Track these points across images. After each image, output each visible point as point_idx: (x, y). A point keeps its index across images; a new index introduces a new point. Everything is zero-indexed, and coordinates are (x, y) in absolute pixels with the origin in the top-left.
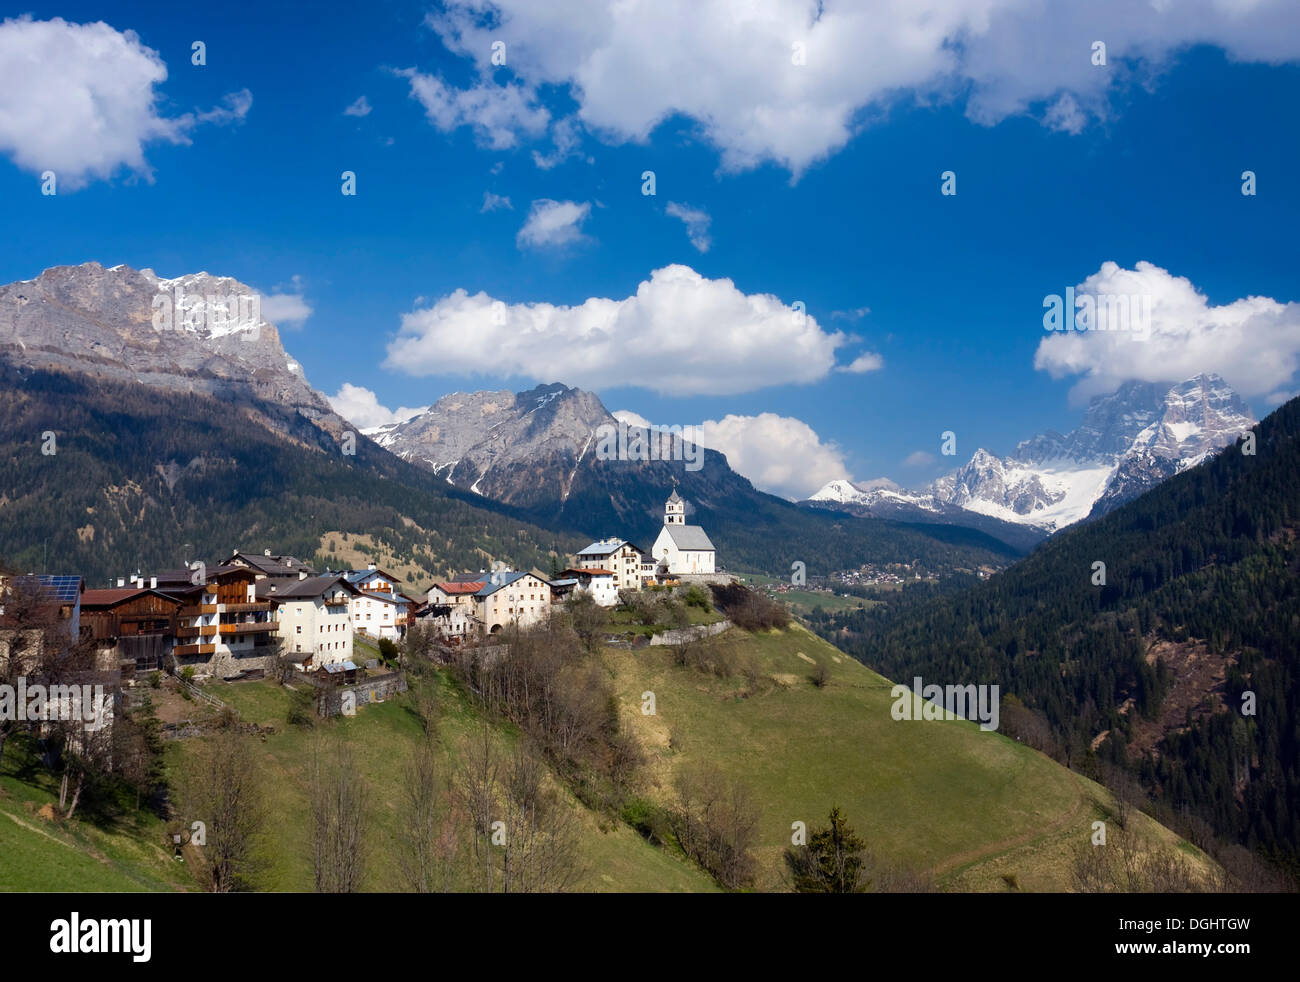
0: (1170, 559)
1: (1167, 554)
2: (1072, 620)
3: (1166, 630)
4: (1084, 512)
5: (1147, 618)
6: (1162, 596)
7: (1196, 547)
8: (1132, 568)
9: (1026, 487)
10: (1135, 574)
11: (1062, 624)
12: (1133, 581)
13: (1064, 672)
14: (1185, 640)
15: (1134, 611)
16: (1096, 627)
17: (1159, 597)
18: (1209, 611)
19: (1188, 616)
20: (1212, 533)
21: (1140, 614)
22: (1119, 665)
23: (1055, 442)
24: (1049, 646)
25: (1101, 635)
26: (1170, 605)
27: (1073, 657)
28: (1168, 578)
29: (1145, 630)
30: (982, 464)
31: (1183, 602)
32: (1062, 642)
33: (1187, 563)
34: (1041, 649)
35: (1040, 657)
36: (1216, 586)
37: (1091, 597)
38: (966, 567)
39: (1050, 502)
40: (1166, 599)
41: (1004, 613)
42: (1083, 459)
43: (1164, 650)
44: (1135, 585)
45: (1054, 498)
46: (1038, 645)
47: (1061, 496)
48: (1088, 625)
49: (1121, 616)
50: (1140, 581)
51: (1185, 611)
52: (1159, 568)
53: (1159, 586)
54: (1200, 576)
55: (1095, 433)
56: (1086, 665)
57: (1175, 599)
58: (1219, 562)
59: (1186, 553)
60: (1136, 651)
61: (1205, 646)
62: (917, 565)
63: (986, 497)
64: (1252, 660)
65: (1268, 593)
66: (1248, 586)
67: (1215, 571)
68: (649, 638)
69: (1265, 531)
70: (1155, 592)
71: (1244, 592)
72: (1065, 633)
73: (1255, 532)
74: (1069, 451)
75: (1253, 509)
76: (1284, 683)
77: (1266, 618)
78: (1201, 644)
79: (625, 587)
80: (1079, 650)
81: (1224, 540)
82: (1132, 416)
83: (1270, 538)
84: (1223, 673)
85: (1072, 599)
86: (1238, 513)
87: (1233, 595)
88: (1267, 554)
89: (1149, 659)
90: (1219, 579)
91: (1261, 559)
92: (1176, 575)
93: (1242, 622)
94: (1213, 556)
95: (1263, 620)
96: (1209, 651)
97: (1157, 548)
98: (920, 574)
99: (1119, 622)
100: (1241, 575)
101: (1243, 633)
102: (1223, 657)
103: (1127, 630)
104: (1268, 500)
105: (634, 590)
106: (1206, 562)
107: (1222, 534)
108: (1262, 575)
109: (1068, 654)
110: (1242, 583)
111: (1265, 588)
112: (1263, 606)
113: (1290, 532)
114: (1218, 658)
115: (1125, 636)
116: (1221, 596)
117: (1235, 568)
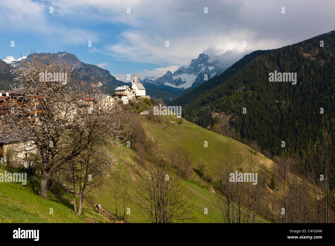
1: (216, 94)
2: (196, 108)
3: (216, 110)
4: (190, 86)
5: (212, 108)
7: (222, 92)
8: (208, 97)
9: (178, 80)
10: (209, 98)
11: (194, 110)
12: (209, 100)
13: (195, 120)
14: (220, 112)
15: (210, 106)
16: (201, 110)
18: (225, 106)
19: (221, 107)
20: (225, 89)
21: (211, 107)
22: (207, 118)
23: (184, 70)
24: (191, 114)
25: (203, 112)
27: (197, 117)
28: (216, 99)
29: (212, 110)
30: (168, 74)
31: (220, 104)
32: (194, 113)
33: (220, 96)
34: (189, 115)
35: (189, 117)
36: (226, 101)
37: (199, 104)
38: (166, 97)
39: (183, 83)
40: (216, 104)
42: (190, 74)
43: (216, 115)
46: (189, 114)
47: (185, 82)
48: (199, 110)
49: (207, 108)
50: (210, 100)
51: (220, 106)
52: (214, 97)
53: (214, 101)
54: (223, 99)
55: (192, 68)
56: (200, 118)
57: (218, 104)
58: (227, 96)
59: (220, 94)
60: (211, 115)
62: (156, 97)
63: (169, 82)
64: (234, 116)
65: (237, 102)
66: (233, 100)
67: (226, 97)
68: (140, 113)
69: (236, 89)
70: (214, 102)
71: (232, 102)
72: (194, 111)
73: (234, 89)
74: (187, 72)
75: (234, 84)
76: (241, 121)
77: (237, 107)
78: (224, 113)
79: (130, 99)
80: (198, 115)
81: (228, 91)
82: (200, 64)
83: (237, 91)
84: (228, 119)
85: (195, 104)
86: (230, 85)
87: (230, 103)
88: (236, 94)
89: (213, 116)
90: (227, 99)
91: (235, 95)
92: (218, 98)
93: (232, 108)
94: (226, 94)
95: (236, 108)
96: (225, 115)
97: (213, 93)
98: (157, 99)
99: (206, 109)
100: (231, 98)
101: (232, 111)
102: (228, 116)
103: (208, 110)
104: (236, 82)
105: (132, 100)
106: (224, 96)
107: (227, 90)
108: (236, 98)
109: (196, 116)
110: (232, 100)
111: (236, 101)
112: (236, 105)
113: (241, 89)
114: (227, 116)
115: (208, 112)
116: (227, 103)
117: (230, 97)
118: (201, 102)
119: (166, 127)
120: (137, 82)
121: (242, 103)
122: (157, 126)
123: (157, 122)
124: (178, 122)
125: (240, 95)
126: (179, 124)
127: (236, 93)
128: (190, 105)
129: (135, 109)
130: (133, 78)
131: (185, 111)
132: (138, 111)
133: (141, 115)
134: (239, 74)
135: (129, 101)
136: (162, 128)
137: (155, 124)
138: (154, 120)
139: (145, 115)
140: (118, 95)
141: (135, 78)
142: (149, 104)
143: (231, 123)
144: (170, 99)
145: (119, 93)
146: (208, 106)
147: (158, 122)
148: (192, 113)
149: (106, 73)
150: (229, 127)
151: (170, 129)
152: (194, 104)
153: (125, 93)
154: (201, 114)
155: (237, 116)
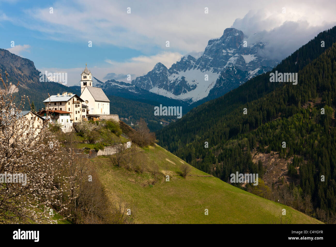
0: (261, 115)
1: (260, 113)
2: (217, 144)
3: (261, 148)
4: (206, 95)
5: (252, 143)
6: (258, 132)
7: (272, 110)
9: (179, 82)
10: (245, 123)
13: (215, 168)
14: (269, 153)
15: (246, 139)
16: (228, 147)
17: (257, 133)
19: (270, 141)
20: (279, 103)
21: (249, 140)
22: (241, 165)
23: (192, 61)
24: (207, 156)
25: (231, 151)
26: (262, 136)
27: (219, 162)
28: (260, 124)
29: (252, 147)
30: (159, 71)
31: (268, 135)
32: (213, 154)
33: (269, 117)
34: (203, 157)
35: (203, 161)
36: (282, 128)
37: (225, 133)
39: (190, 90)
40: (260, 134)
41: (180, 141)
42: (205, 70)
43: (260, 157)
44: (246, 127)
45: (191, 88)
46: (201, 156)
47: (195, 87)
48: (225, 146)
49: (240, 142)
50: (248, 125)
51: (269, 139)
52: (256, 120)
53: (256, 128)
54: (275, 123)
55: (210, 58)
56: (226, 165)
57: (264, 134)
58: (282, 117)
59: (268, 112)
60: (249, 158)
61: (278, 155)
62: (131, 118)
63: (160, 87)
64: (299, 161)
65: (304, 131)
66: (295, 127)
67: (281, 121)
68: (97, 151)
69: (302, 103)
70: (255, 130)
71: (294, 130)
72: (214, 150)
73: (298, 103)
74: (198, 66)
75: (297, 93)
76: (313, 171)
77: (304, 142)
78: (277, 154)
79: (76, 121)
80: (221, 158)
81: (284, 106)
82: (226, 50)
83: (304, 106)
84: (286, 167)
85: (216, 134)
86: (290, 95)
87: (289, 132)
88: (302, 114)
89: (254, 161)
90: (283, 124)
91: (301, 116)
92: (264, 123)
93: (293, 144)
94: (280, 114)
95: (302, 143)
96: (280, 157)
97: (254, 110)
98: (133, 123)
99: (239, 145)
100: (292, 122)
101: (294, 149)
102: (286, 160)
103: (243, 148)
104: (303, 89)
105: (80, 123)
106: (277, 117)
107: (283, 104)
108: (301, 123)
109: (217, 160)
110: (293, 126)
111: (303, 129)
112: (302, 136)
113: (312, 103)
114: (283, 160)
115: (243, 151)
116: (284, 132)
117: (290, 119)
118: (228, 130)
119: (153, 183)
120: (92, 86)
121: (314, 133)
122: (133, 180)
123: (134, 173)
124: (178, 173)
125: (310, 115)
126: (179, 177)
127: (302, 112)
128: (204, 137)
129: (86, 142)
130: (83, 77)
131: (194, 149)
132: (92, 147)
133: (99, 156)
134: (307, 73)
135: (75, 125)
136: (145, 185)
137: (129, 175)
138: (128, 168)
139: (109, 156)
140: (50, 113)
141: (88, 77)
142: (117, 133)
143: (292, 175)
144: (161, 123)
145: (52, 108)
146: (242, 139)
147: (136, 171)
148: (209, 153)
149: (26, 66)
150: (288, 183)
151: (162, 188)
152: (214, 133)
153: (65, 108)
154: (228, 156)
155: (305, 159)
